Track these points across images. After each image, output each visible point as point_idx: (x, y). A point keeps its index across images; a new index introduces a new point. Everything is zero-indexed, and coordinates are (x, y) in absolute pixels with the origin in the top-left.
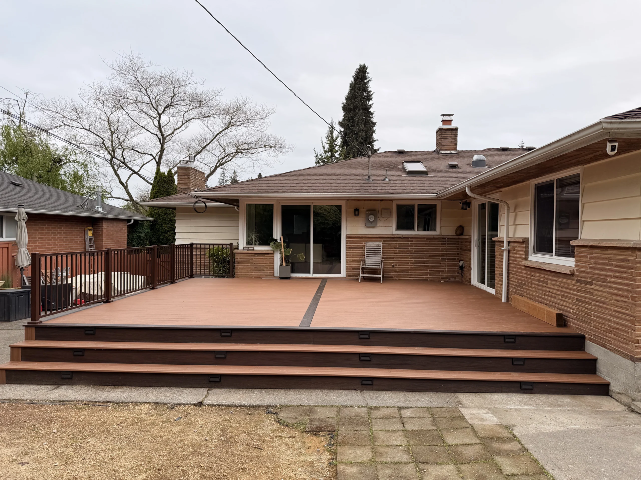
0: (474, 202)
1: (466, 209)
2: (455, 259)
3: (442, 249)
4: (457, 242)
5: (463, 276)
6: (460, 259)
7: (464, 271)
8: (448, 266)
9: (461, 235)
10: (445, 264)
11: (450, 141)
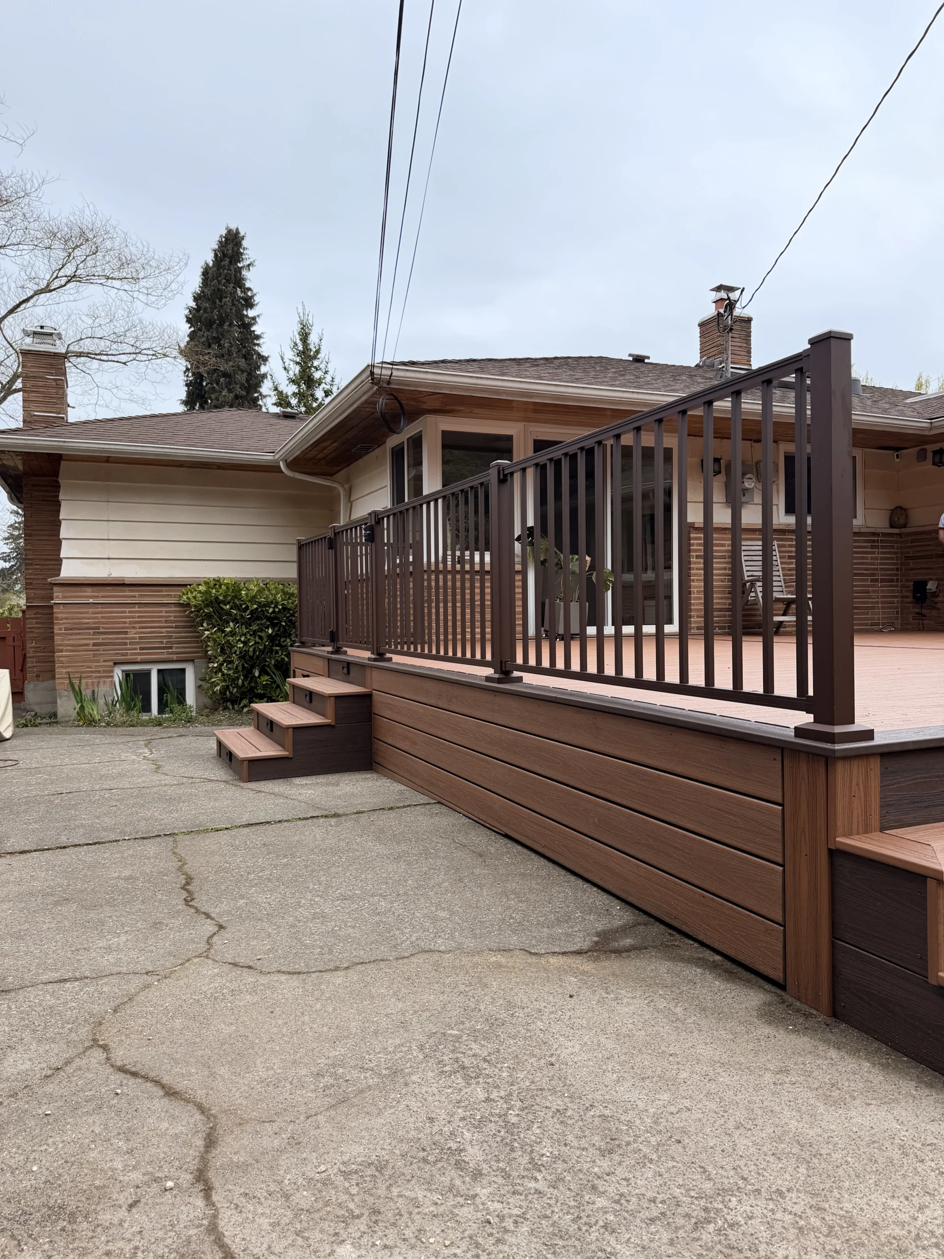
2: (892, 581)
3: (872, 558)
4: (896, 542)
5: (925, 616)
6: (907, 581)
7: (936, 603)
8: (883, 597)
9: (905, 526)
10: (877, 591)
11: (740, 344)
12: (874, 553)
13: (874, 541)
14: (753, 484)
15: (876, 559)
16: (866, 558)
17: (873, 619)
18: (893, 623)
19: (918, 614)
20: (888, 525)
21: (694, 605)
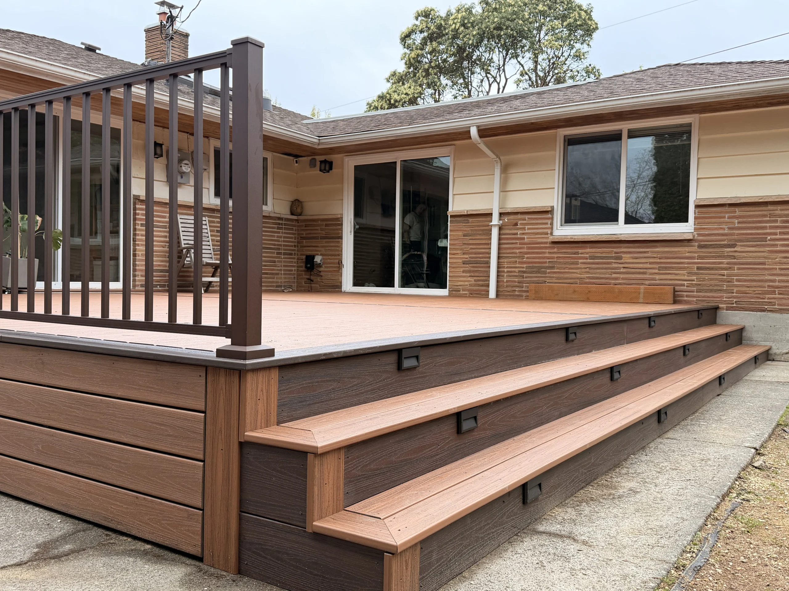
0: (348, 161)
1: (329, 172)
2: (291, 254)
3: (278, 237)
4: (295, 226)
5: (312, 281)
6: (301, 255)
7: (320, 272)
8: (285, 266)
9: (300, 215)
10: (281, 262)
11: (179, 54)
12: (279, 233)
13: (279, 224)
14: (189, 169)
15: (281, 237)
16: (274, 236)
17: (277, 282)
18: (291, 286)
19: (308, 279)
20: (289, 213)
21: (139, 266)
